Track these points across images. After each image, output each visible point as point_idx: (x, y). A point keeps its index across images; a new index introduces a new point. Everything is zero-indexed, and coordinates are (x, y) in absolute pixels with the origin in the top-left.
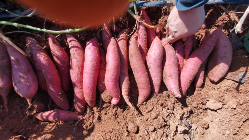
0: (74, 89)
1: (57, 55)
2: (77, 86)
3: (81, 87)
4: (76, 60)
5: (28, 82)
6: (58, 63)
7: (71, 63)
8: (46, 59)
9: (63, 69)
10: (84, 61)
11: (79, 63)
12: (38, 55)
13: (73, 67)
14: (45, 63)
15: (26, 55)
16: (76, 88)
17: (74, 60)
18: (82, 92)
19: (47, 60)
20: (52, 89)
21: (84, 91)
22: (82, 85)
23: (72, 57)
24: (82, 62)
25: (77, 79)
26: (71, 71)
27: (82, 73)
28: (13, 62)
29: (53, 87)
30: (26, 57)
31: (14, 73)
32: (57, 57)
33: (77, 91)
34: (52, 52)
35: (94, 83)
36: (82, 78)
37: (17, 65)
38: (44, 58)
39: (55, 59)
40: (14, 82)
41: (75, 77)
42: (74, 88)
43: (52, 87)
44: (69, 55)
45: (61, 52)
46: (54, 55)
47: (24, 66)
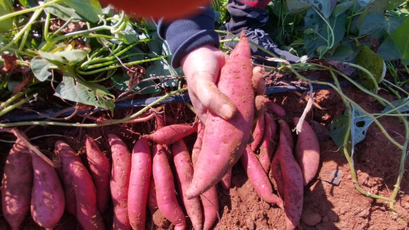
0: (115, 208)
1: (95, 162)
2: (119, 205)
3: (124, 205)
4: (120, 167)
5: (53, 203)
6: (95, 173)
7: (112, 172)
8: (81, 169)
9: (102, 180)
10: (131, 168)
11: (124, 172)
12: (71, 165)
13: (115, 178)
14: (79, 176)
15: (55, 167)
16: (118, 206)
17: (117, 168)
18: (127, 212)
19: (83, 170)
20: (84, 211)
21: (129, 210)
22: (126, 201)
23: (115, 164)
24: (128, 169)
25: (120, 193)
26: (112, 183)
27: (127, 185)
28: (38, 178)
29: (86, 208)
30: (55, 169)
31: (36, 191)
32: (96, 166)
33: (118, 211)
34: (89, 160)
35: (143, 199)
36: (127, 191)
37: (41, 181)
38: (79, 169)
39: (92, 168)
40: (33, 205)
41: (118, 190)
42: (115, 206)
43: (84, 208)
44: (111, 161)
45: (101, 158)
46: (91, 163)
47: (51, 181)
